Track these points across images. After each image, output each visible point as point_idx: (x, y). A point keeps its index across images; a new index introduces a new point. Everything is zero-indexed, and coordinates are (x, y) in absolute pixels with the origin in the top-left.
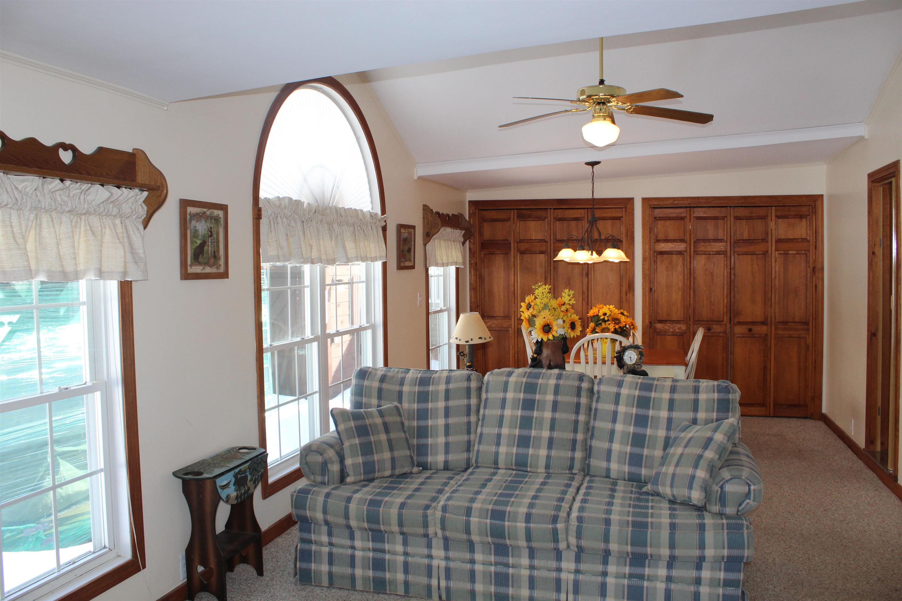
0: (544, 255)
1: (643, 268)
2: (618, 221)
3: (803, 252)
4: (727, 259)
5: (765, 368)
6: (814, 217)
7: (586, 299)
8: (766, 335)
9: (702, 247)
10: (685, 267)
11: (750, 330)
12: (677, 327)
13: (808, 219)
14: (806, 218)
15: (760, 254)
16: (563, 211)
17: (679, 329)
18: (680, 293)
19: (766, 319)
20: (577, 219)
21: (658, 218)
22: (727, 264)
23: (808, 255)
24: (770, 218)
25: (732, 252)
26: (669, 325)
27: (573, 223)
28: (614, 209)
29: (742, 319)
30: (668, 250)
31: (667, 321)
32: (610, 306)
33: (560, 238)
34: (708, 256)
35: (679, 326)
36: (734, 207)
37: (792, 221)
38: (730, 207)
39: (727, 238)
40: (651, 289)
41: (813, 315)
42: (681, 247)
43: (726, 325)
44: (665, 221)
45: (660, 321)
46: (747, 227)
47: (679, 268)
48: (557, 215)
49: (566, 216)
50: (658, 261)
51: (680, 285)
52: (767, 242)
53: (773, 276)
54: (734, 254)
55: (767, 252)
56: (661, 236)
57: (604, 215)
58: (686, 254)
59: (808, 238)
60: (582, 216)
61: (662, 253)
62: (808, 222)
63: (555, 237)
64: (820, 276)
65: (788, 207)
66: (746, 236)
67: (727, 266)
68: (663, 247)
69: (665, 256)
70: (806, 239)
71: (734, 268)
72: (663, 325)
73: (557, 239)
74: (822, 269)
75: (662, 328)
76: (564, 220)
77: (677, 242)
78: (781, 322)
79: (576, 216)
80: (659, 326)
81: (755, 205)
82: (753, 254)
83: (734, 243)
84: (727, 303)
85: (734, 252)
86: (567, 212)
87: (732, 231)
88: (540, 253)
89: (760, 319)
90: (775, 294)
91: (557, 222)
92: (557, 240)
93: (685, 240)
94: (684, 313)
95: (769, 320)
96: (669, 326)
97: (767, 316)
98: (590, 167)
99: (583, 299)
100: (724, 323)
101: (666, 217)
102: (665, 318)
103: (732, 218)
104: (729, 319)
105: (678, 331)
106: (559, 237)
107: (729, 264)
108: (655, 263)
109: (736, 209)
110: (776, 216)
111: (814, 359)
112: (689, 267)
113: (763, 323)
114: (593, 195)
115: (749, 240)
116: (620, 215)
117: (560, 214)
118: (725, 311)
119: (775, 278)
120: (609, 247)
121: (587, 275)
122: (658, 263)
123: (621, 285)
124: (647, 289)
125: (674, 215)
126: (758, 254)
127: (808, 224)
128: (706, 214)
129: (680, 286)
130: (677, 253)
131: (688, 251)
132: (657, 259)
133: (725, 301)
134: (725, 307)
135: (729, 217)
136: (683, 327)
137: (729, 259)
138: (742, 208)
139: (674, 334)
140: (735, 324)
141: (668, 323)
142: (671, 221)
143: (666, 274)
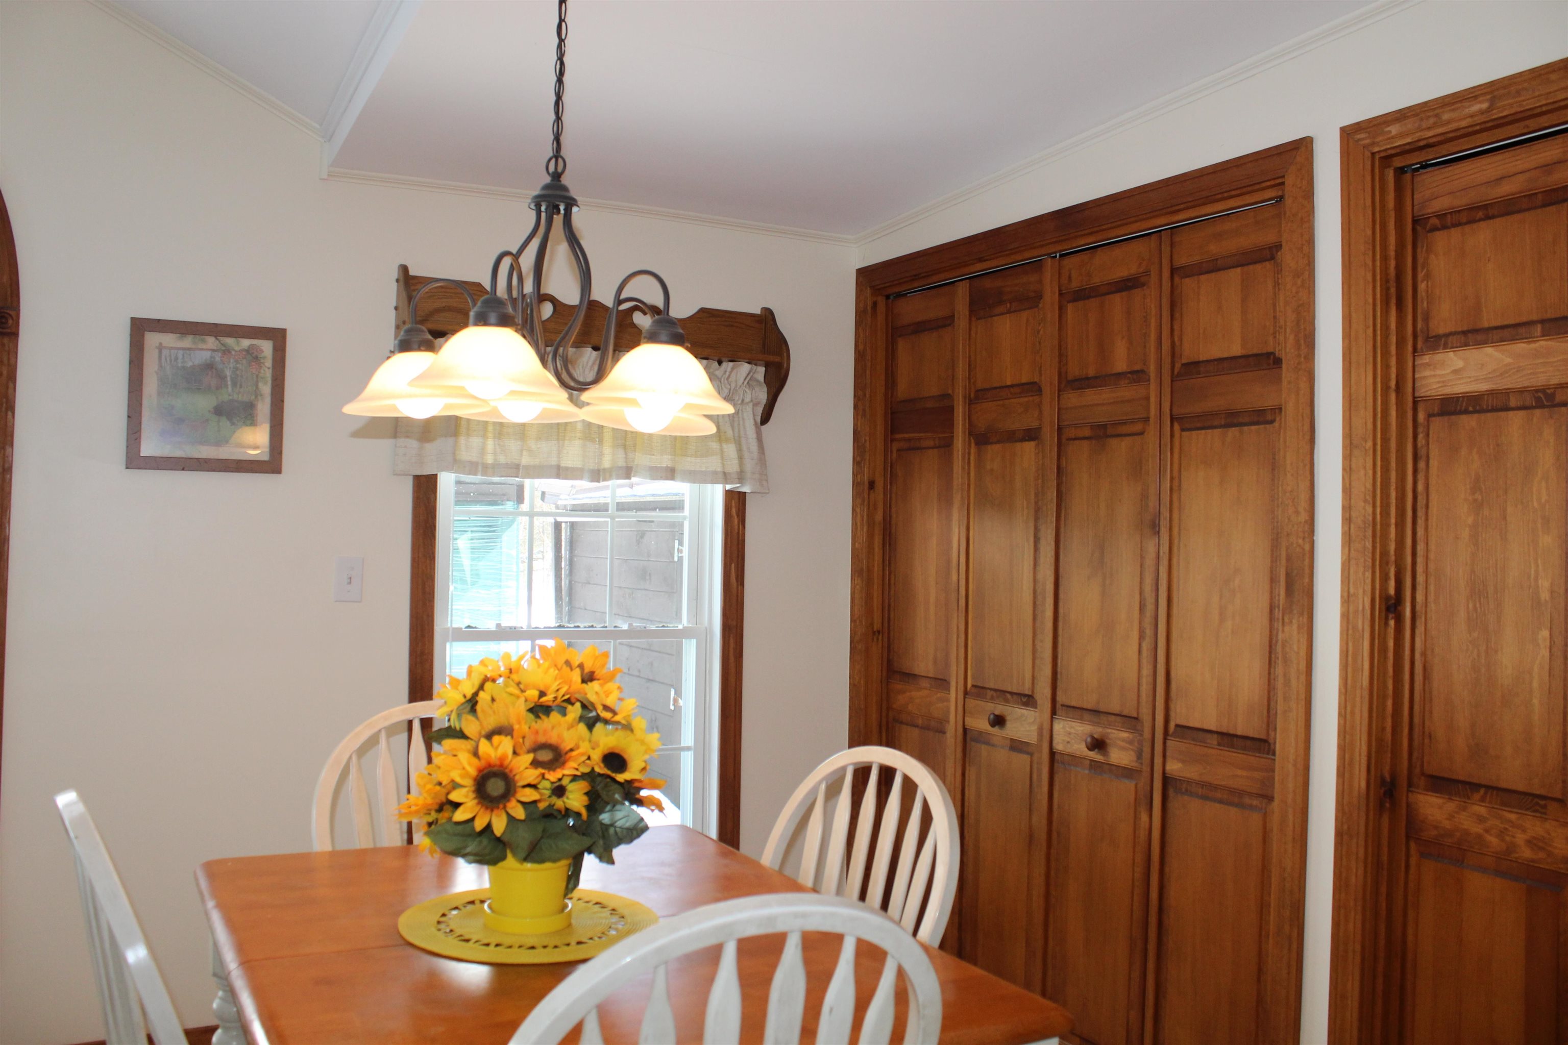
0: (1033, 443)
2: (1268, 265)
7: (1149, 632)
12: (1524, 831)
16: (1084, 257)
17: (1530, 842)
18: (1545, 633)
20: (1128, 285)
21: (1435, 221)
26: (1481, 810)
27: (1117, 301)
30: (1483, 387)
31: (1475, 787)
35: (1534, 827)
42: (1546, 363)
44: (1467, 228)
45: (1443, 785)
48: (1069, 278)
49: (1096, 280)
50: (1434, 452)
51: (1545, 584)
56: (1447, 315)
57: (1215, 249)
61: (1450, 407)
63: (1061, 370)
68: (1455, 372)
69: (1468, 422)
72: (1451, 806)
73: (1070, 378)
75: (1447, 824)
76: (1088, 298)
77: (1529, 338)
79: (1121, 273)
80: (1431, 806)
86: (1100, 257)
88: (1023, 440)
91: (1070, 308)
92: (1067, 382)
96: (1481, 819)
99: (1141, 637)
101: (1472, 209)
102: (1462, 769)
105: (1527, 853)
106: (1074, 371)
108: (1422, 465)
116: (1269, 237)
117: (1078, 273)
122: (1434, 463)
125: (1507, 189)
129: (1545, 595)
130: (1529, 400)
141: (1477, 796)
142: (1498, 220)
143: (1470, 520)
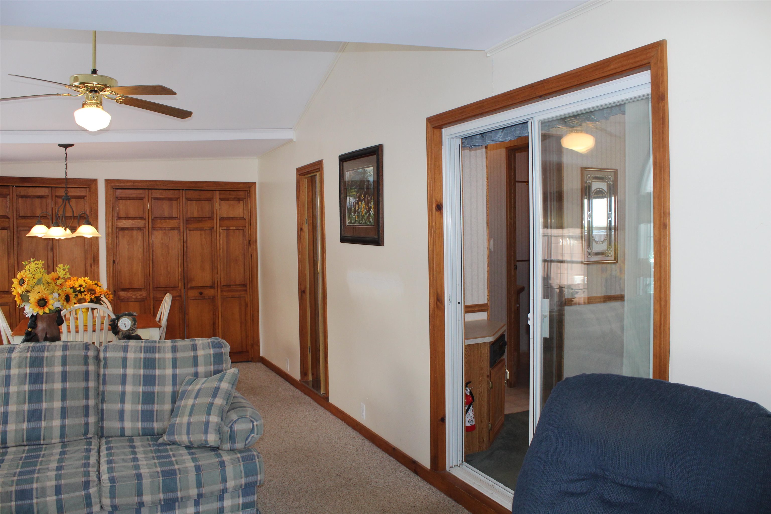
0: (6, 231)
1: (107, 243)
2: (82, 199)
3: (241, 228)
4: (180, 234)
5: (214, 324)
6: (249, 200)
8: (214, 297)
9: (159, 224)
10: (145, 241)
11: (201, 293)
12: (138, 294)
13: (244, 202)
14: (243, 201)
15: (207, 230)
16: (25, 188)
17: (140, 295)
18: (141, 264)
19: (214, 283)
20: (40, 197)
21: (119, 198)
22: (180, 238)
23: (245, 231)
24: (215, 200)
25: (185, 227)
26: (132, 292)
27: (37, 201)
28: (78, 189)
29: (194, 284)
30: (130, 226)
31: (129, 289)
32: (84, 278)
33: (23, 215)
34: (164, 231)
35: (140, 293)
36: (185, 190)
37: (232, 202)
38: (183, 190)
39: (180, 216)
40: (114, 262)
41: (250, 278)
42: (140, 223)
43: (181, 290)
44: (126, 201)
45: (124, 290)
46: (196, 207)
47: (140, 242)
48: (20, 192)
49: (30, 194)
50: (120, 236)
51: (140, 256)
52: (213, 220)
53: (218, 248)
54: (186, 229)
55: (213, 228)
56: (122, 214)
58: (145, 230)
59: (245, 217)
60: (46, 194)
61: (123, 229)
62: (245, 204)
63: (18, 214)
64: (255, 247)
65: (229, 192)
66: (195, 215)
67: (180, 240)
68: (124, 223)
69: (127, 232)
70: (243, 217)
71: (186, 242)
72: (126, 293)
73: (21, 215)
74: (256, 241)
75: (125, 296)
76: (27, 198)
77: (137, 220)
78: (226, 285)
79: (40, 194)
80: (122, 294)
81: (203, 189)
82: (201, 230)
83: (186, 220)
84: (181, 271)
85: (186, 228)
86: (31, 189)
87: (184, 210)
89: (209, 284)
90: (220, 263)
91: (20, 199)
92: (20, 217)
93: (144, 217)
94: (145, 282)
95: (216, 285)
96: (131, 294)
97: (215, 281)
98: (64, 149)
100: (180, 288)
101: (126, 197)
102: (127, 286)
103: (184, 199)
104: (183, 284)
105: (139, 297)
107: (182, 238)
108: (118, 238)
109: (187, 192)
110: (219, 199)
111: (252, 314)
112: (148, 241)
113: (211, 287)
114: (66, 175)
115: (198, 218)
116: (83, 194)
117: (23, 192)
118: (180, 278)
119: (220, 249)
120: (84, 224)
121: (52, 249)
122: (120, 238)
123: (86, 259)
124: (111, 262)
125: (134, 196)
126: (206, 230)
127: (245, 206)
128: (162, 195)
129: (141, 258)
130: (137, 229)
131: (147, 227)
132: (119, 235)
133: (180, 270)
134: (179, 275)
135: (181, 198)
136: (144, 294)
137: (182, 234)
138: (192, 191)
139: (136, 300)
140: (188, 289)
141: (130, 290)
142: (131, 200)
143: (128, 247)
